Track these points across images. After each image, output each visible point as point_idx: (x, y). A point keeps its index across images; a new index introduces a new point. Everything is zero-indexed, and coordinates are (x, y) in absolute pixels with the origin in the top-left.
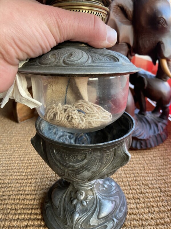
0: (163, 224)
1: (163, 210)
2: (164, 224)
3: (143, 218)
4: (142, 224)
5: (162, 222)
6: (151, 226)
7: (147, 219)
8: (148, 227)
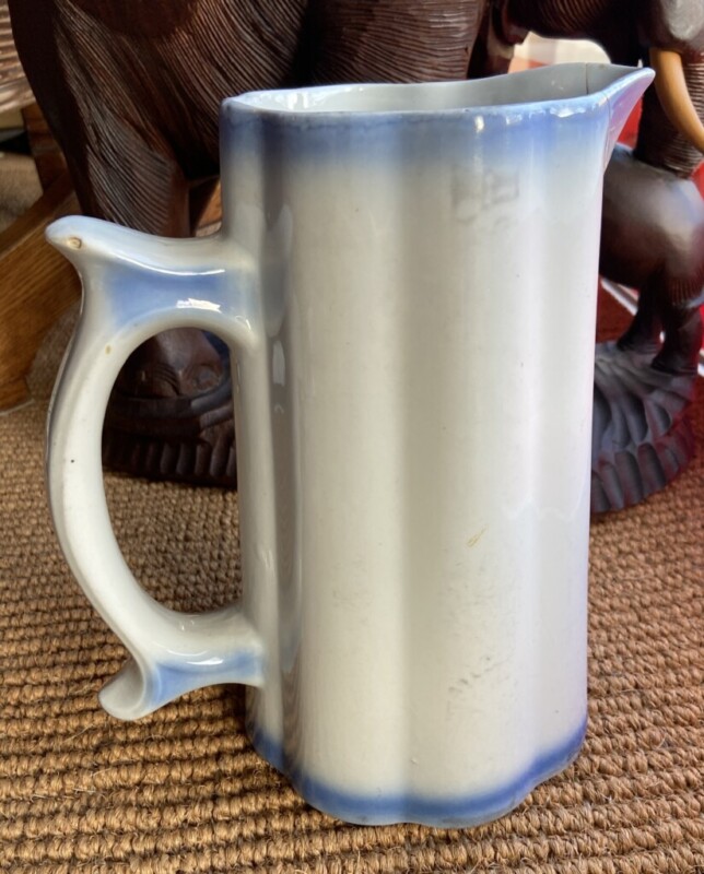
0: (649, 848)
1: (652, 785)
2: (654, 848)
3: (555, 824)
4: (552, 853)
5: (647, 836)
6: (594, 858)
7: (573, 827)
8: (576, 861)
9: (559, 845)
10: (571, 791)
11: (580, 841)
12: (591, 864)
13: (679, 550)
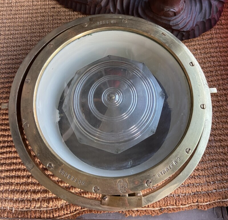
13: (208, 50)
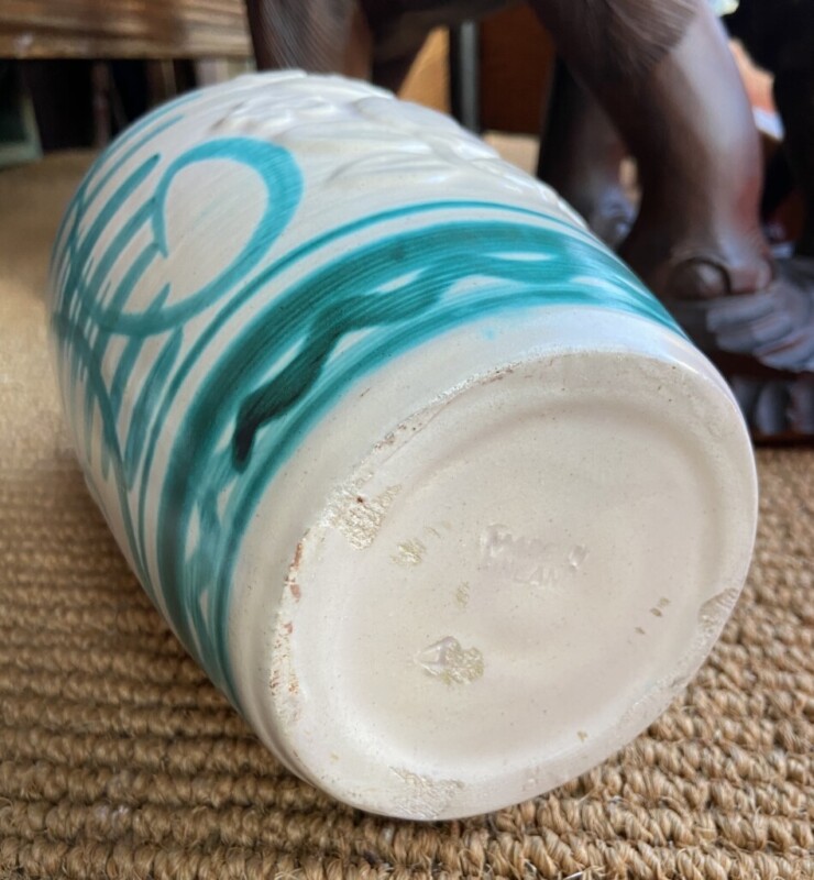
3: (724, 766)
4: (713, 801)
6: (780, 818)
7: (752, 774)
8: (750, 816)
9: (725, 792)
10: (755, 729)
11: (760, 792)
12: (775, 824)
